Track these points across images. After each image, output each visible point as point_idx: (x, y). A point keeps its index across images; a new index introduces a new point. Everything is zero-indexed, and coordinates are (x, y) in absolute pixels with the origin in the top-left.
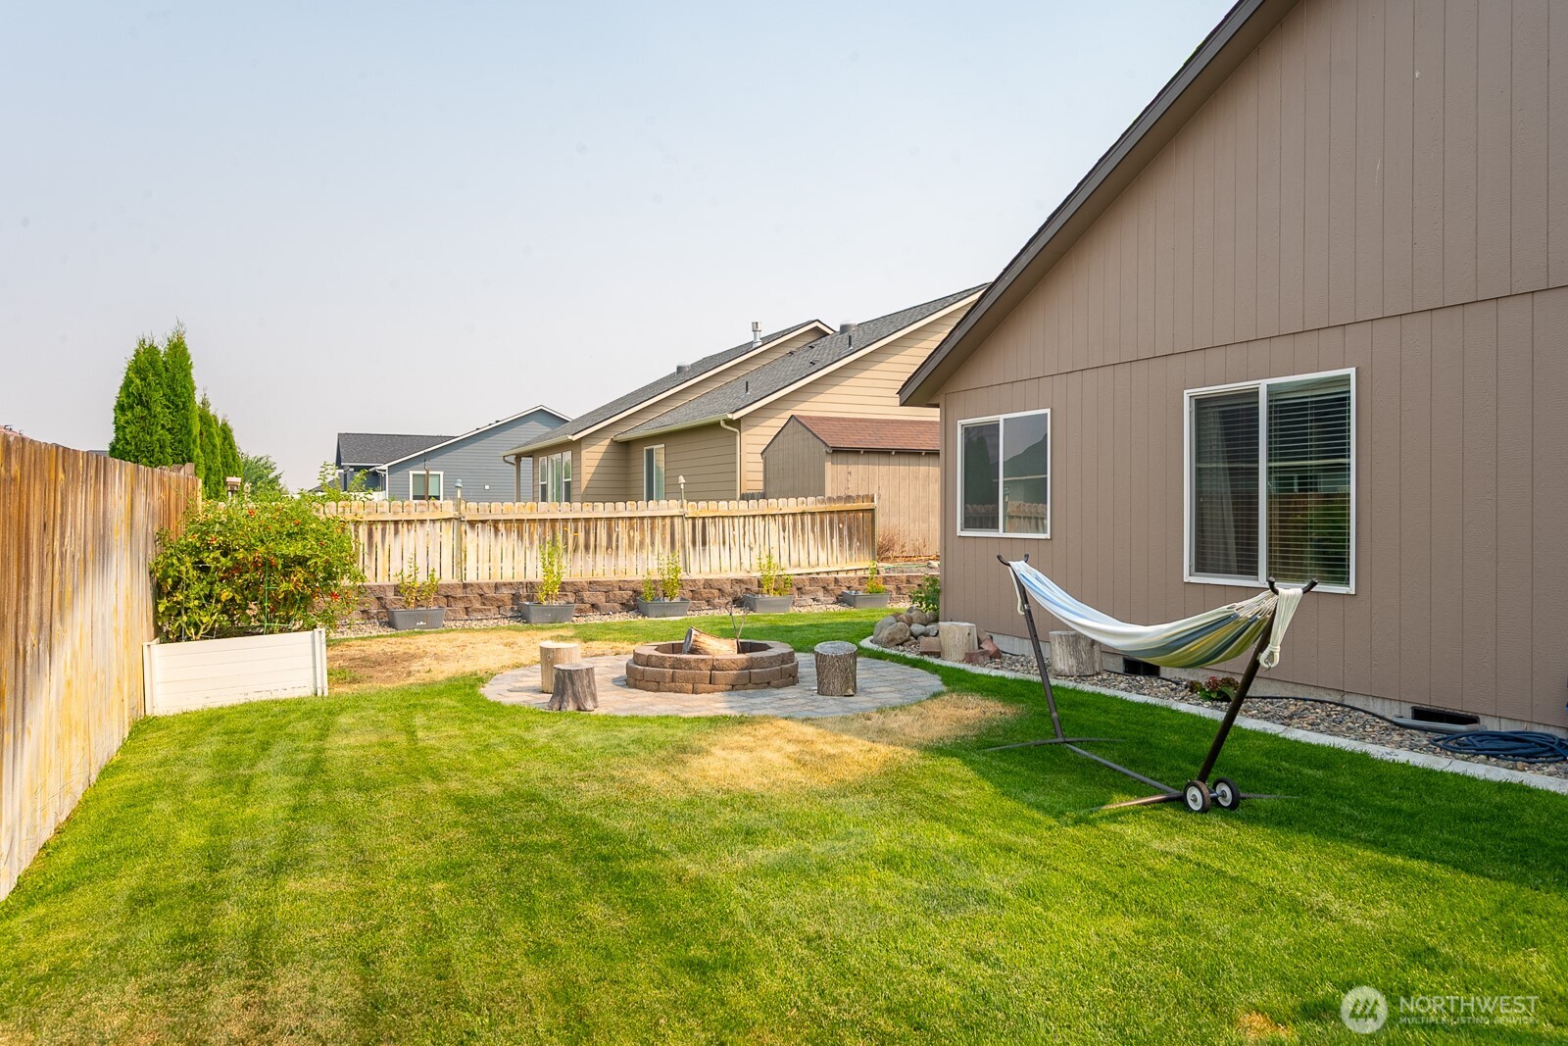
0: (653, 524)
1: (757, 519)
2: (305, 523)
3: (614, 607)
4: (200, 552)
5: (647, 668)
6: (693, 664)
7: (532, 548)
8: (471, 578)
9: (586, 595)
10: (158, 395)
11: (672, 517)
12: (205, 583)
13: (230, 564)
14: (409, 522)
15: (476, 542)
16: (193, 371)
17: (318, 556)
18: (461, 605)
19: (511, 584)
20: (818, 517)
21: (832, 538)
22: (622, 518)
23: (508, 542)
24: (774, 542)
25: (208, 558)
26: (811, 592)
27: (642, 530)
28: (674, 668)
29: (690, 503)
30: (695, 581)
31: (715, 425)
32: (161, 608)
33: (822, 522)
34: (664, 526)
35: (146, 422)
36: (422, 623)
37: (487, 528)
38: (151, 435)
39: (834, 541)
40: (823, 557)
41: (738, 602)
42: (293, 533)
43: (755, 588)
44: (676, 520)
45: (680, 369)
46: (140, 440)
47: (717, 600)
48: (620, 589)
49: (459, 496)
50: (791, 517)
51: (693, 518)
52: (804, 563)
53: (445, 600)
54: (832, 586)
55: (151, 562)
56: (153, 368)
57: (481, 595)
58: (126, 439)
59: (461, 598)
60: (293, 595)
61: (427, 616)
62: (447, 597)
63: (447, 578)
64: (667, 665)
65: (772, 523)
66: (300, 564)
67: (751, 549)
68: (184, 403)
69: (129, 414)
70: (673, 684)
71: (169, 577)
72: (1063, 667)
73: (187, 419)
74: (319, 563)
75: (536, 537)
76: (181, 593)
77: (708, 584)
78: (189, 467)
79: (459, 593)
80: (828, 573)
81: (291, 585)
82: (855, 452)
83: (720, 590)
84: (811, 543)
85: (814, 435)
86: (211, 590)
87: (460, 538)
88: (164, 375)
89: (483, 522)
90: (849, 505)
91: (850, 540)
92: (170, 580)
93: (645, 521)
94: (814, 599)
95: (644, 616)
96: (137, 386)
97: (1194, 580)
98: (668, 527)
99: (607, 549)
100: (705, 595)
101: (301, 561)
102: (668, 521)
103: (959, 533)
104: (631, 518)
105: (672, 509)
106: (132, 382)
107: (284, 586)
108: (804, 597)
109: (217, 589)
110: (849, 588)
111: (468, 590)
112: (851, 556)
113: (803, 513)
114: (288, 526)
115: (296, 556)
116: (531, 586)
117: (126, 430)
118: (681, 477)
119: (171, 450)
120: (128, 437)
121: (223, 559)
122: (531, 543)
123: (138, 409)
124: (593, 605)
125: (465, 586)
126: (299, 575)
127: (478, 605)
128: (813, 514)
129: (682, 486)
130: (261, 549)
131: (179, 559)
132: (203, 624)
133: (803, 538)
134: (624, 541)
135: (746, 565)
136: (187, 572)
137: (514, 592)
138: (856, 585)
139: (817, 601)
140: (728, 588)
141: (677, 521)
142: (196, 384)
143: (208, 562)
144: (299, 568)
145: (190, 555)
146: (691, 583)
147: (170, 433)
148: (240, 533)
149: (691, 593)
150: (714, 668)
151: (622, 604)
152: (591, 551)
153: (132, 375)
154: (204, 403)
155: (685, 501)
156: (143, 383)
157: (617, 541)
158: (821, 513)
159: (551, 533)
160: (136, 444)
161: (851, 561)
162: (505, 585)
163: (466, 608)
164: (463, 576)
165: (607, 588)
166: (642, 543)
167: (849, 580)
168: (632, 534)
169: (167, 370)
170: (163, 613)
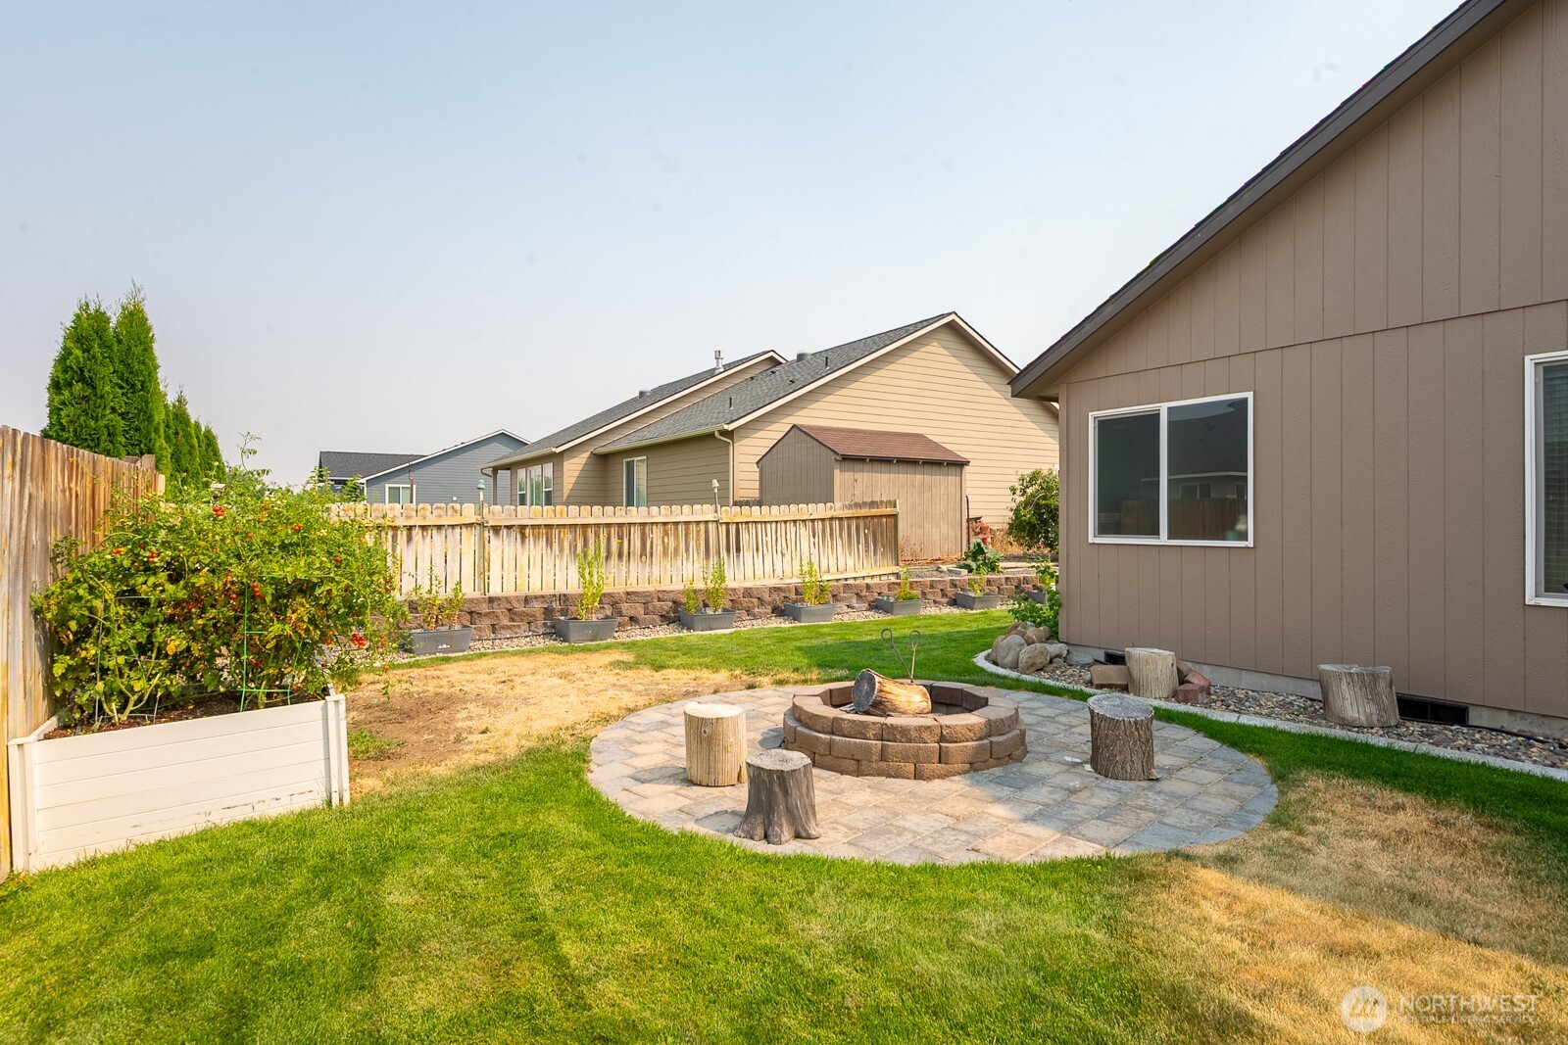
0: (687, 530)
1: (788, 524)
2: (309, 528)
3: (653, 620)
4: (132, 575)
5: (834, 737)
6: (914, 734)
7: (562, 556)
8: (495, 590)
9: (624, 607)
10: (106, 371)
11: (706, 522)
12: (138, 626)
13: (182, 594)
14: (424, 528)
15: (501, 549)
16: (155, 345)
17: (332, 580)
18: (487, 622)
19: (543, 597)
20: (845, 523)
21: (858, 543)
22: (657, 523)
23: (536, 549)
24: (805, 550)
25: (144, 585)
26: (846, 599)
27: (676, 536)
28: (883, 740)
29: (724, 508)
30: (735, 589)
31: (710, 436)
32: (58, 670)
33: (849, 528)
34: (698, 532)
35: (91, 402)
36: (444, 646)
37: (513, 534)
38: (96, 420)
39: (860, 546)
40: (850, 563)
41: (779, 612)
42: (291, 544)
43: (793, 596)
44: (710, 525)
45: (642, 394)
46: (81, 426)
47: (756, 610)
48: (659, 600)
49: (482, 499)
50: (820, 522)
51: (727, 524)
52: (833, 569)
53: (469, 617)
54: (864, 593)
55: (36, 595)
56: (101, 338)
57: (509, 610)
58: (61, 424)
59: (487, 614)
60: (291, 642)
61: (451, 638)
62: (471, 613)
63: (469, 591)
64: (870, 734)
65: (803, 529)
66: (302, 591)
67: (783, 555)
68: (143, 383)
69: (66, 393)
70: (883, 764)
71: (73, 618)
72: (1356, 715)
73: (147, 403)
74: (335, 592)
75: (566, 545)
76: (95, 644)
77: (748, 592)
78: (147, 461)
79: (485, 608)
80: (855, 578)
81: (287, 627)
82: (861, 460)
83: (759, 599)
84: (840, 548)
85: (821, 443)
86: (149, 637)
87: (483, 544)
88: (116, 348)
89: (509, 527)
90: (874, 510)
91: (875, 545)
92: (73, 625)
93: (680, 527)
94: (848, 606)
95: (689, 629)
96: (77, 358)
97: (1544, 602)
98: (702, 532)
99: (641, 557)
100: (745, 605)
101: (305, 588)
102: (702, 526)
103: (1091, 539)
104: (665, 524)
105: (706, 514)
106: (71, 354)
107: (276, 628)
108: (839, 604)
109: (160, 635)
110: (879, 594)
111: (495, 604)
112: (876, 561)
113: (831, 519)
114: (283, 534)
115: (296, 580)
116: (564, 598)
117: (62, 413)
118: (715, 481)
119: (124, 440)
120: (63, 422)
121: (170, 587)
122: (561, 550)
123: (78, 387)
124: (631, 618)
125: (491, 600)
126: (301, 610)
127: (505, 622)
128: (840, 519)
129: (716, 491)
130: (237, 570)
131: (91, 589)
132: (134, 693)
133: (832, 544)
134: (658, 549)
135: (779, 572)
136: (107, 608)
137: (546, 606)
138: (885, 591)
139: (852, 608)
140: (766, 597)
141: (712, 527)
142: (159, 362)
143: (144, 591)
144: (300, 599)
145: (112, 580)
146: (730, 592)
147: (123, 419)
148: (202, 543)
149: (730, 603)
150: (942, 739)
151: (661, 616)
152: (624, 559)
153: (70, 345)
154: (181, 401)
155: (719, 506)
156: (86, 355)
157: (652, 548)
158: (848, 518)
159: (582, 539)
160: (75, 431)
161: (876, 566)
162: (536, 597)
163: (493, 625)
164: (486, 587)
165: (645, 599)
166: (676, 550)
167: (879, 585)
168: (666, 541)
169: (119, 342)
170: (63, 676)
